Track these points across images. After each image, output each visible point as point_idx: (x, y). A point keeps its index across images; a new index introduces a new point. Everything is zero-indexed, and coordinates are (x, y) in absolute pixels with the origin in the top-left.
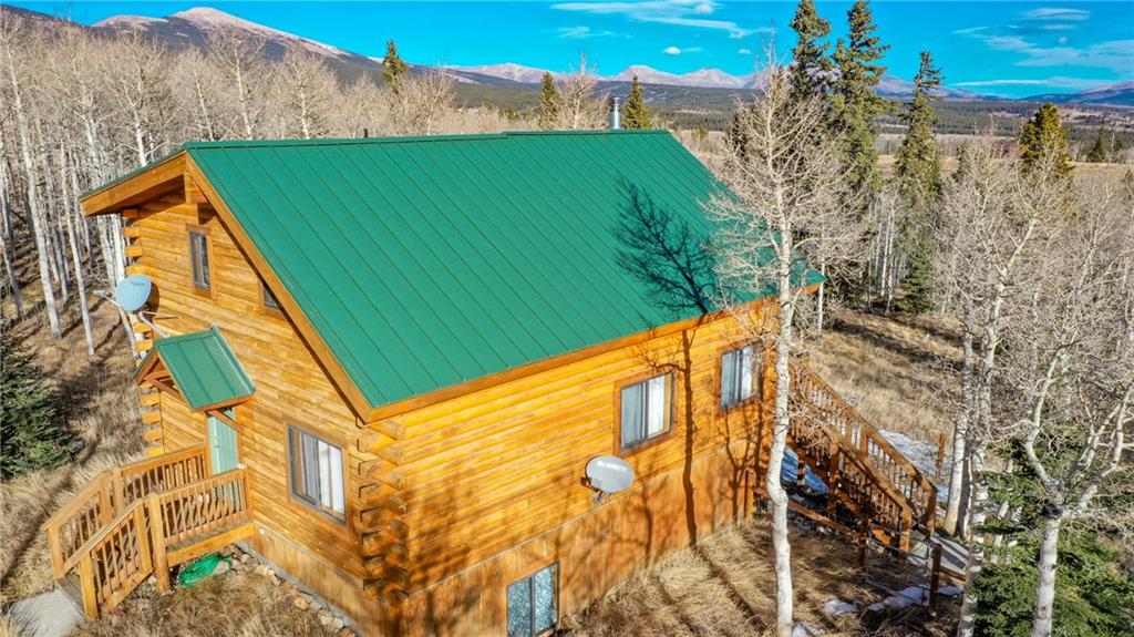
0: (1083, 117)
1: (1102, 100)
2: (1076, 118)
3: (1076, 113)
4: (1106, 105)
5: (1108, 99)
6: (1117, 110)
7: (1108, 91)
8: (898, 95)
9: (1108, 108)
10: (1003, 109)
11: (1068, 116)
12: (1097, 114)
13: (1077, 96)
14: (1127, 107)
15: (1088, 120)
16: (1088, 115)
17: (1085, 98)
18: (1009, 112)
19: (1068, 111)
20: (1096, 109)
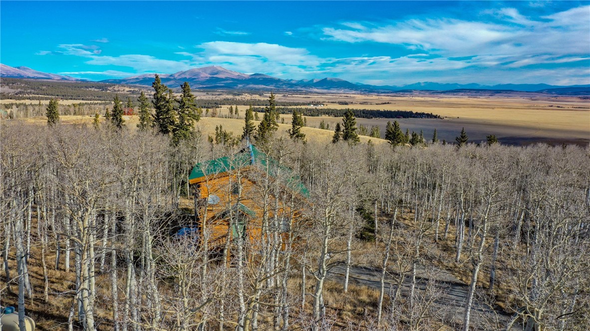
0: (131, 91)
1: (135, 83)
2: (128, 91)
3: (127, 89)
4: (137, 85)
5: (138, 82)
6: (143, 87)
7: (137, 79)
8: (33, 78)
9: (139, 87)
10: (93, 87)
11: (124, 90)
12: (136, 89)
13: (124, 80)
14: (147, 86)
15: (133, 92)
16: (133, 90)
17: (128, 81)
18: (96, 88)
19: (123, 88)
20: (135, 87)
